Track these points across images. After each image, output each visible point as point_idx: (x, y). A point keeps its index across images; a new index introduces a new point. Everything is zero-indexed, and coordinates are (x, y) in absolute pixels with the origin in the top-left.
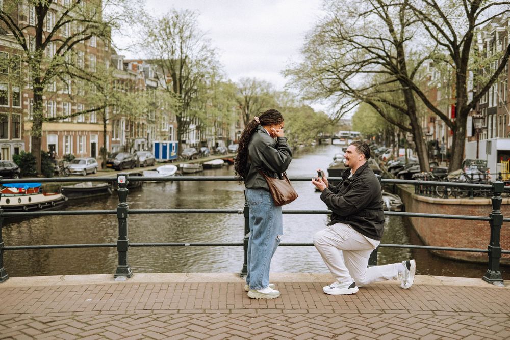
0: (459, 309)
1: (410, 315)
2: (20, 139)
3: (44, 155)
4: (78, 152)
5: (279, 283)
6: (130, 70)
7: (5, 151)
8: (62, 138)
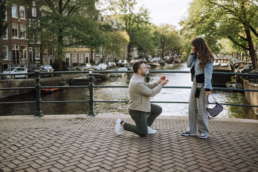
0: (242, 132)
1: (217, 134)
2: (53, 56)
3: (63, 63)
4: (80, 62)
5: (160, 119)
6: (104, 21)
7: (46, 61)
8: (72, 55)
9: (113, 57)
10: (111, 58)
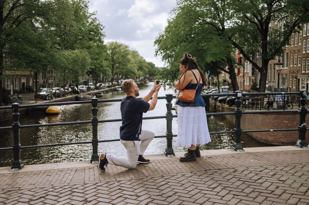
4: (14, 88)
9: (55, 82)
10: (52, 84)
